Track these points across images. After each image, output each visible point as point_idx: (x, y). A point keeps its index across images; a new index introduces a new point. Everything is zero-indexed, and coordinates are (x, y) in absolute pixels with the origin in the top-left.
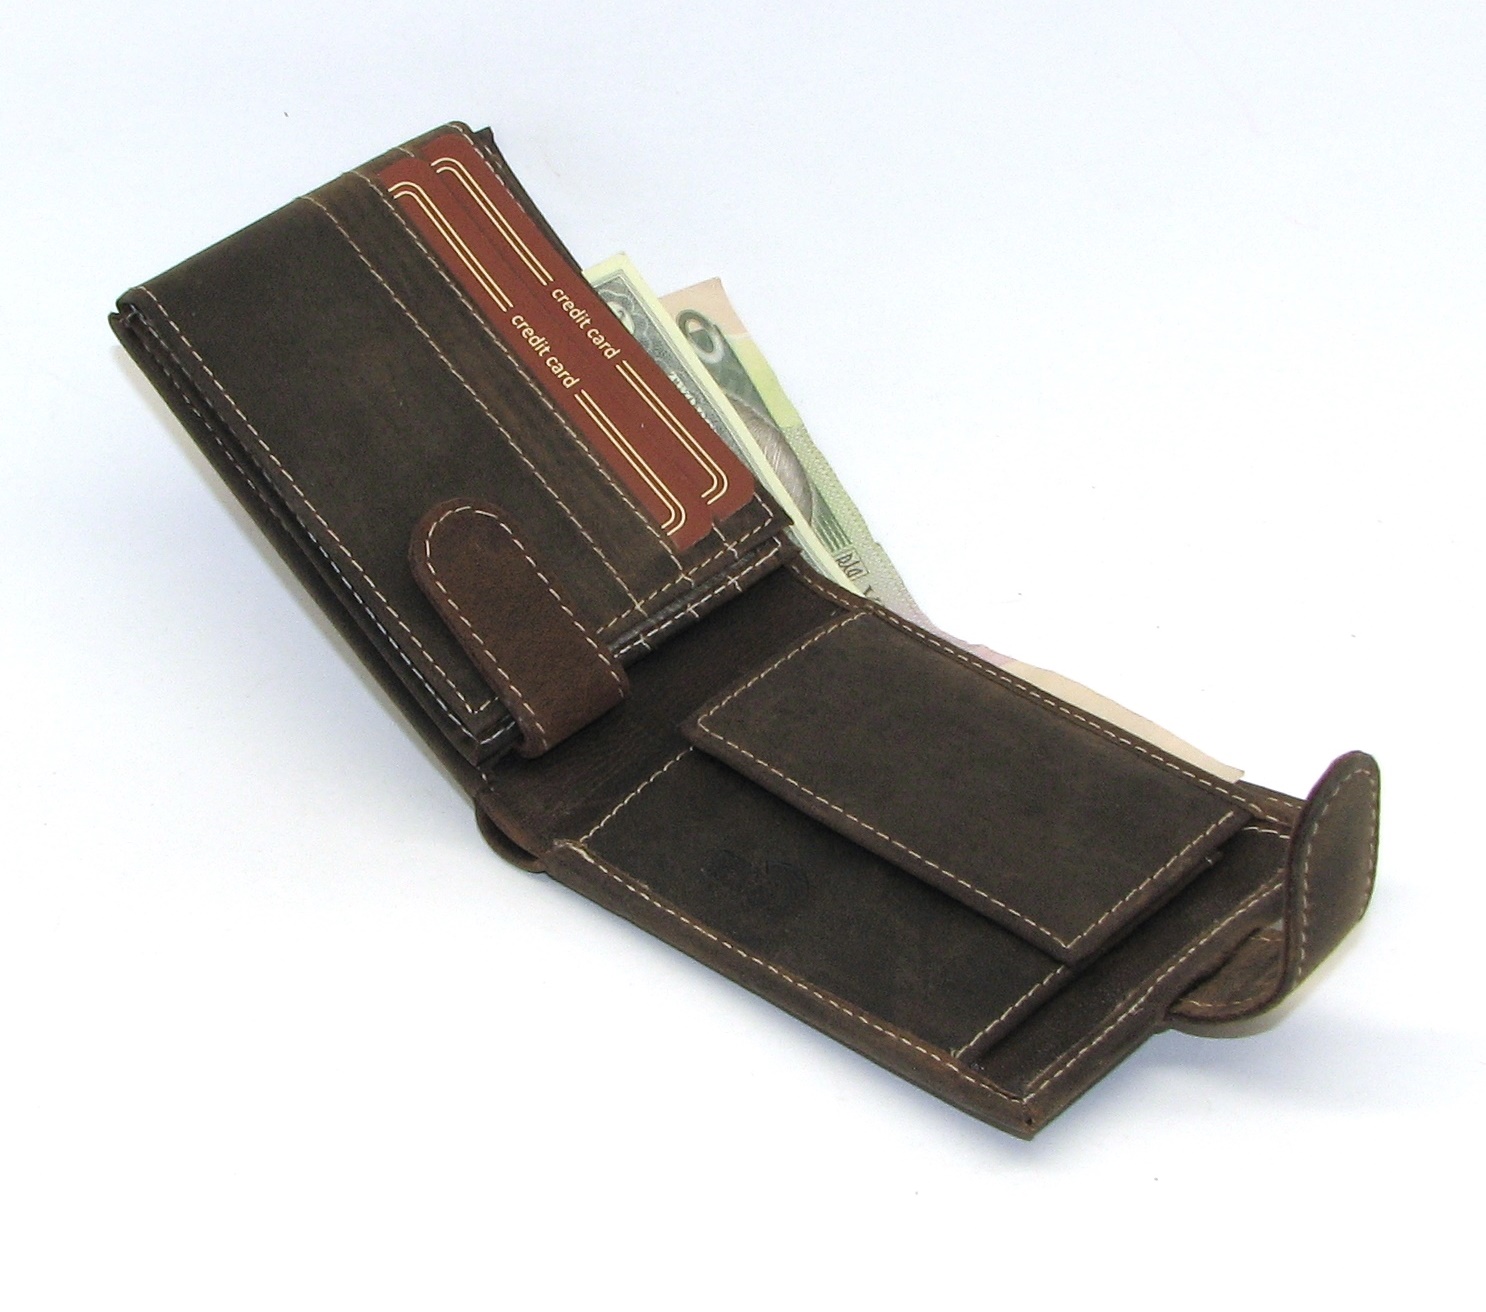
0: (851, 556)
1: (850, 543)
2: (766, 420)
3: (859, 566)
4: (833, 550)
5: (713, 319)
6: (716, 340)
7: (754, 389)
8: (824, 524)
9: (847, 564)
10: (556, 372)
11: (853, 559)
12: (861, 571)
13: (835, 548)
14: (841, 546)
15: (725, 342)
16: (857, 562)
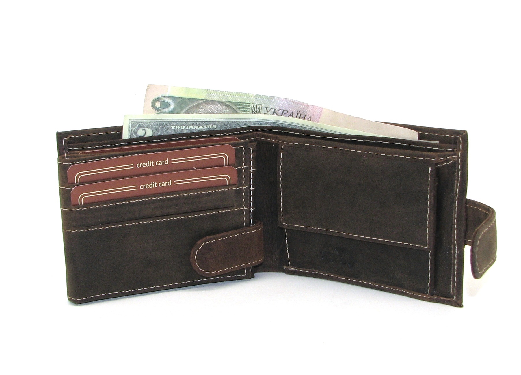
0: (254, 106)
1: (250, 104)
2: (200, 102)
3: (258, 106)
4: (249, 111)
5: (159, 95)
6: (167, 100)
7: (188, 99)
8: (240, 108)
9: (255, 110)
10: (164, 186)
11: (255, 107)
12: (260, 107)
13: (249, 110)
14: (249, 107)
15: (168, 97)
16: (257, 106)
